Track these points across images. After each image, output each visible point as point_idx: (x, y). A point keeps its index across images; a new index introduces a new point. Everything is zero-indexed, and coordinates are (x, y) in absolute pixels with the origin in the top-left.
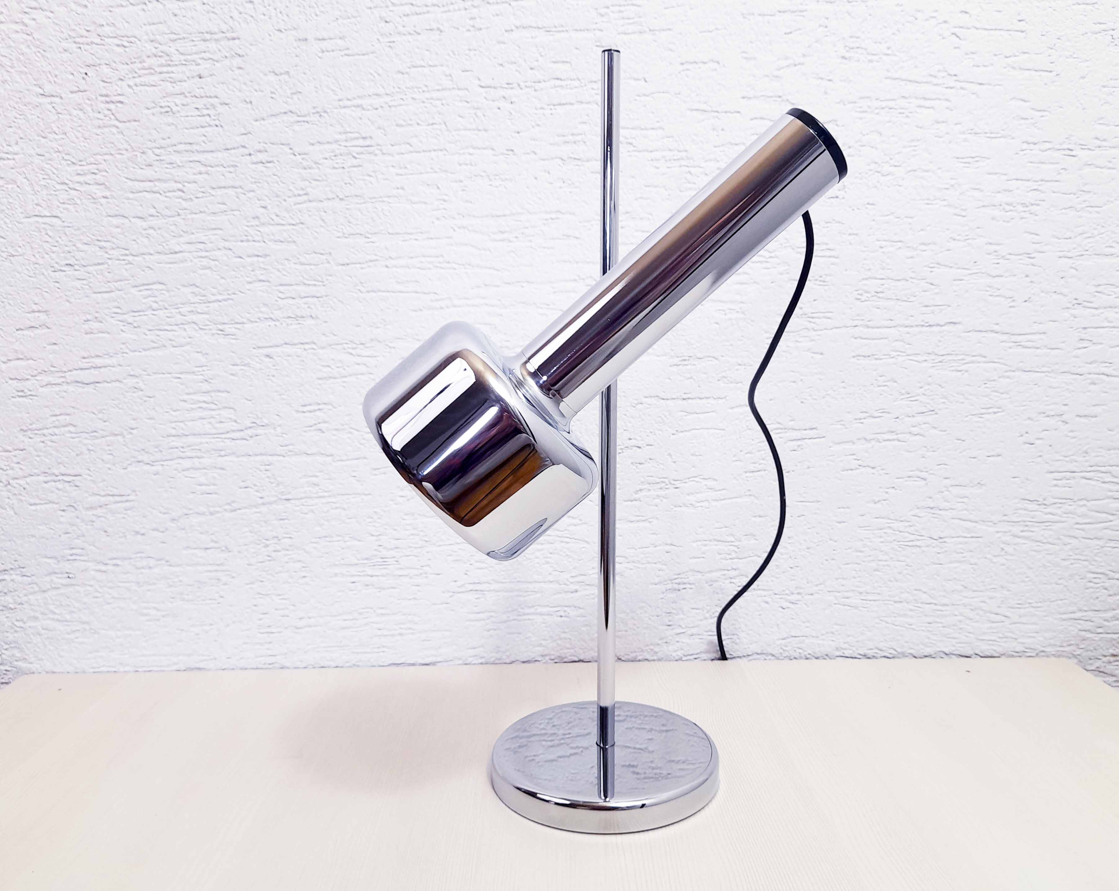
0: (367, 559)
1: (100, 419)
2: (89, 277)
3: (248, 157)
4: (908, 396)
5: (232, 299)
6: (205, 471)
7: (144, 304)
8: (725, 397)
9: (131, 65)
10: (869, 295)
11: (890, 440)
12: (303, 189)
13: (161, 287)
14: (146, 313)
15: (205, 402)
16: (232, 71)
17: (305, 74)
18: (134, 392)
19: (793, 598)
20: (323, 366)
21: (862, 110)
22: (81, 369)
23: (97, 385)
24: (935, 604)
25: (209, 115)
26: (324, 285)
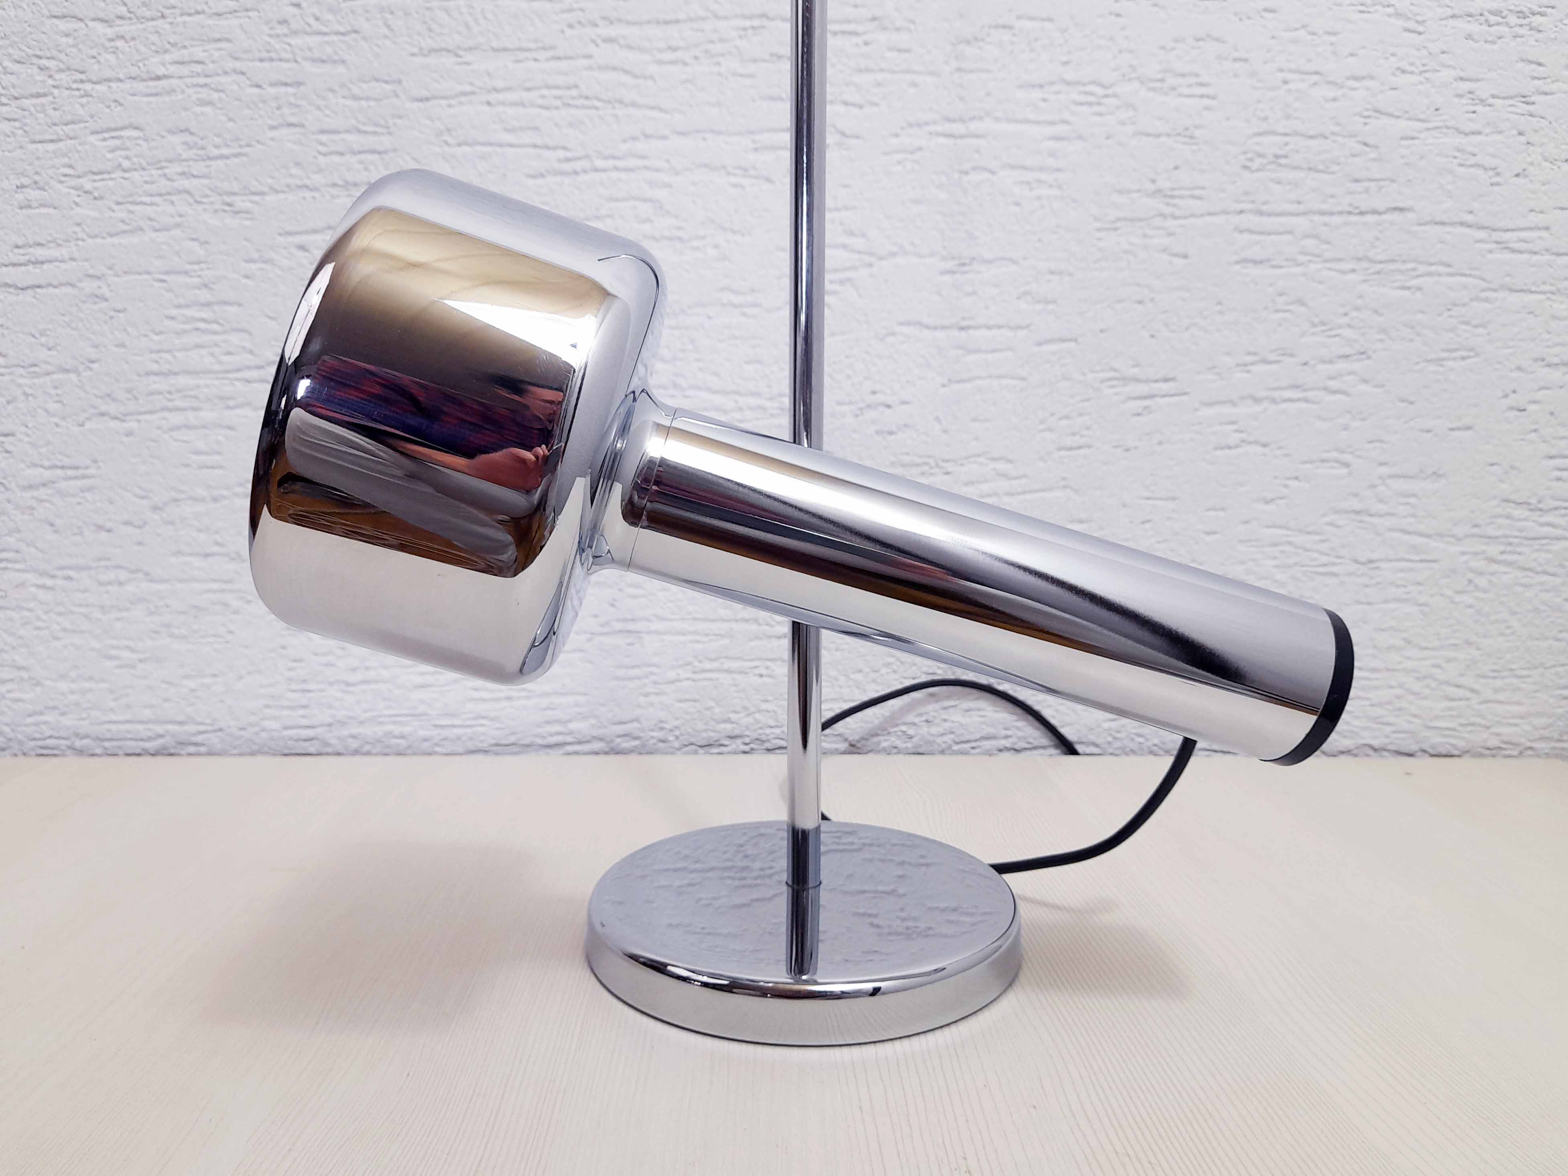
1: (42, 345)
2: (24, 117)
5: (245, 155)
6: (206, 431)
7: (109, 160)
8: (1028, 326)
10: (1263, 162)
11: (1293, 400)
13: (135, 133)
14: (113, 176)
15: (203, 320)
18: (95, 303)
22: (14, 265)
23: (39, 290)
26: (389, 133)
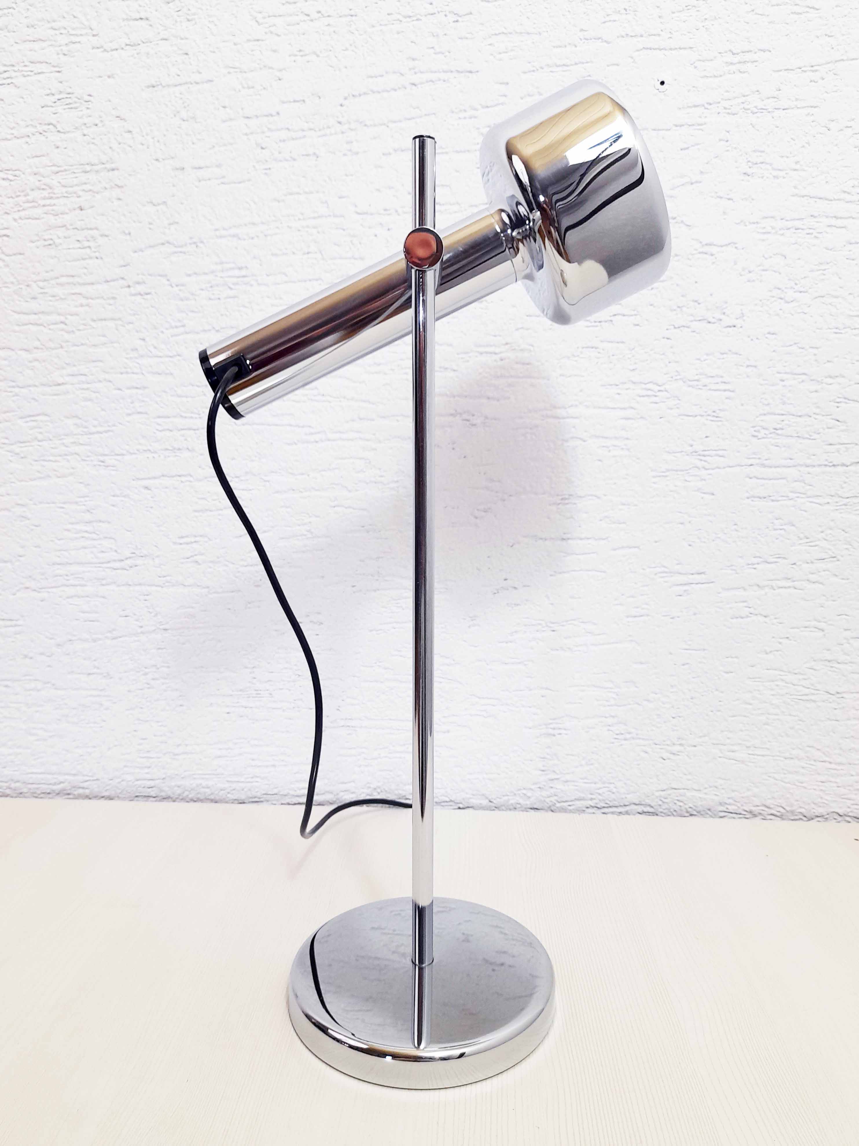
0: (241, 690)
3: (127, 289)
4: (808, 540)
5: (112, 431)
6: (88, 599)
7: (30, 434)
8: (607, 538)
9: (16, 199)
10: (767, 432)
11: (785, 588)
12: (179, 321)
13: (45, 418)
14: (33, 444)
15: (86, 532)
16: (113, 202)
17: (182, 204)
18: (22, 521)
19: (677, 748)
20: (199, 499)
21: (764, 231)
24: (830, 763)
25: (89, 247)
26: (200, 418)
